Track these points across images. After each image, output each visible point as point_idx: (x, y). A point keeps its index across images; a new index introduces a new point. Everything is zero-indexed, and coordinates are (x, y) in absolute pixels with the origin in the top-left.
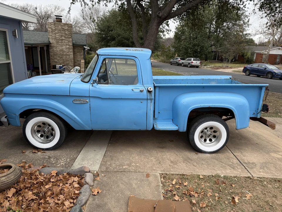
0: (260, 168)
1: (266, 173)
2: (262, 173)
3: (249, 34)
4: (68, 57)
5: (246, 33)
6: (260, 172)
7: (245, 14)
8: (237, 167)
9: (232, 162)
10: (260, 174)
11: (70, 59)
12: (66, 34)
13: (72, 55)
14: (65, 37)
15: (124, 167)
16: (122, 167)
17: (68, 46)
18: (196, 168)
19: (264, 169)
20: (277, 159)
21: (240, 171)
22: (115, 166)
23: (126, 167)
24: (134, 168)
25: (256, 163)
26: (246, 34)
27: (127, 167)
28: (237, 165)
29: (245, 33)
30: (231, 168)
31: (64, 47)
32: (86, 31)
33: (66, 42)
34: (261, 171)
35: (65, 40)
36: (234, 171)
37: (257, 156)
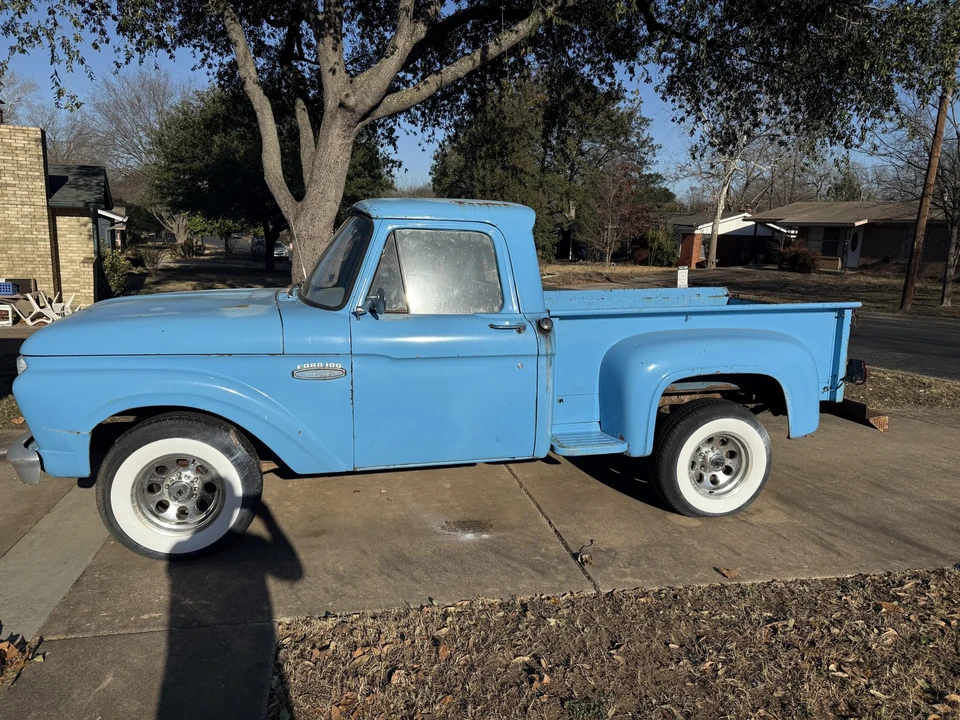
0: (627, 565)
1: (640, 578)
2: (629, 579)
3: (658, 176)
4: (29, 247)
5: (648, 173)
6: (625, 575)
7: (638, 115)
8: (555, 568)
9: (542, 555)
10: (623, 580)
11: (39, 256)
12: (20, 167)
13: (44, 240)
14: (16, 176)
15: (146, 616)
16: (138, 616)
17: (27, 209)
18: (418, 586)
19: (637, 565)
20: (684, 530)
21: (562, 578)
22: (106, 616)
23: (153, 615)
24: (183, 616)
25: (618, 551)
26: (650, 176)
27: (157, 615)
28: (556, 561)
29: (646, 172)
30: (533, 573)
31: (12, 212)
32: (120, 160)
33: (19, 193)
34: (628, 571)
35: (14, 185)
36: (544, 583)
37: (625, 529)
